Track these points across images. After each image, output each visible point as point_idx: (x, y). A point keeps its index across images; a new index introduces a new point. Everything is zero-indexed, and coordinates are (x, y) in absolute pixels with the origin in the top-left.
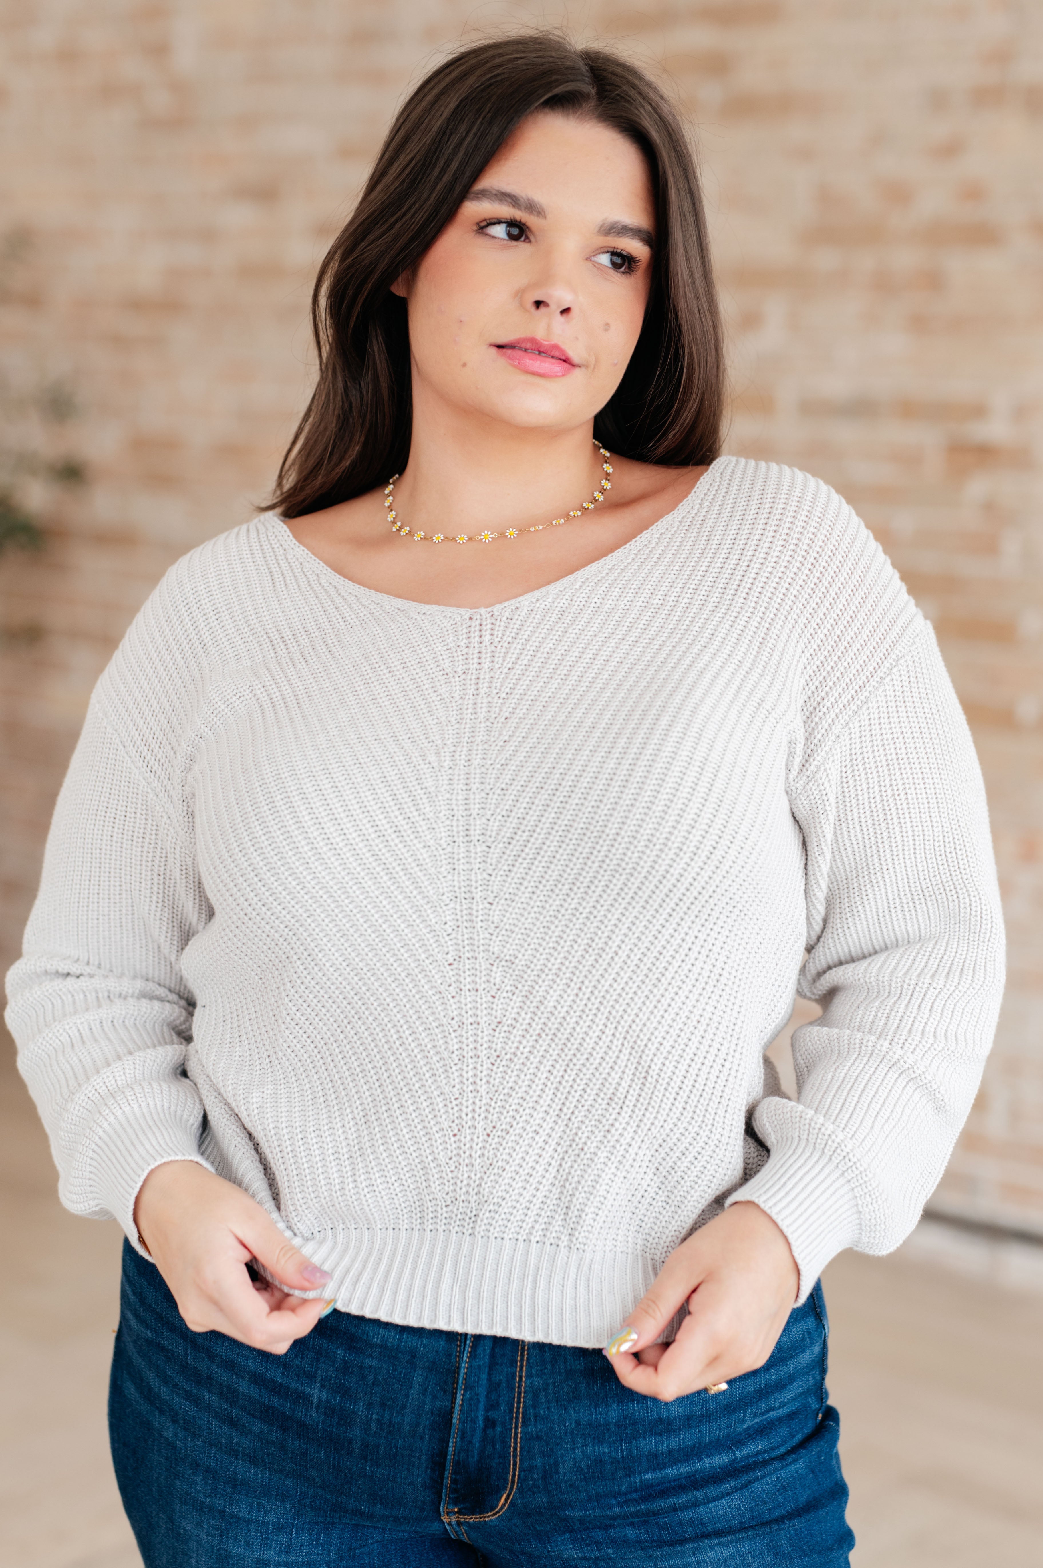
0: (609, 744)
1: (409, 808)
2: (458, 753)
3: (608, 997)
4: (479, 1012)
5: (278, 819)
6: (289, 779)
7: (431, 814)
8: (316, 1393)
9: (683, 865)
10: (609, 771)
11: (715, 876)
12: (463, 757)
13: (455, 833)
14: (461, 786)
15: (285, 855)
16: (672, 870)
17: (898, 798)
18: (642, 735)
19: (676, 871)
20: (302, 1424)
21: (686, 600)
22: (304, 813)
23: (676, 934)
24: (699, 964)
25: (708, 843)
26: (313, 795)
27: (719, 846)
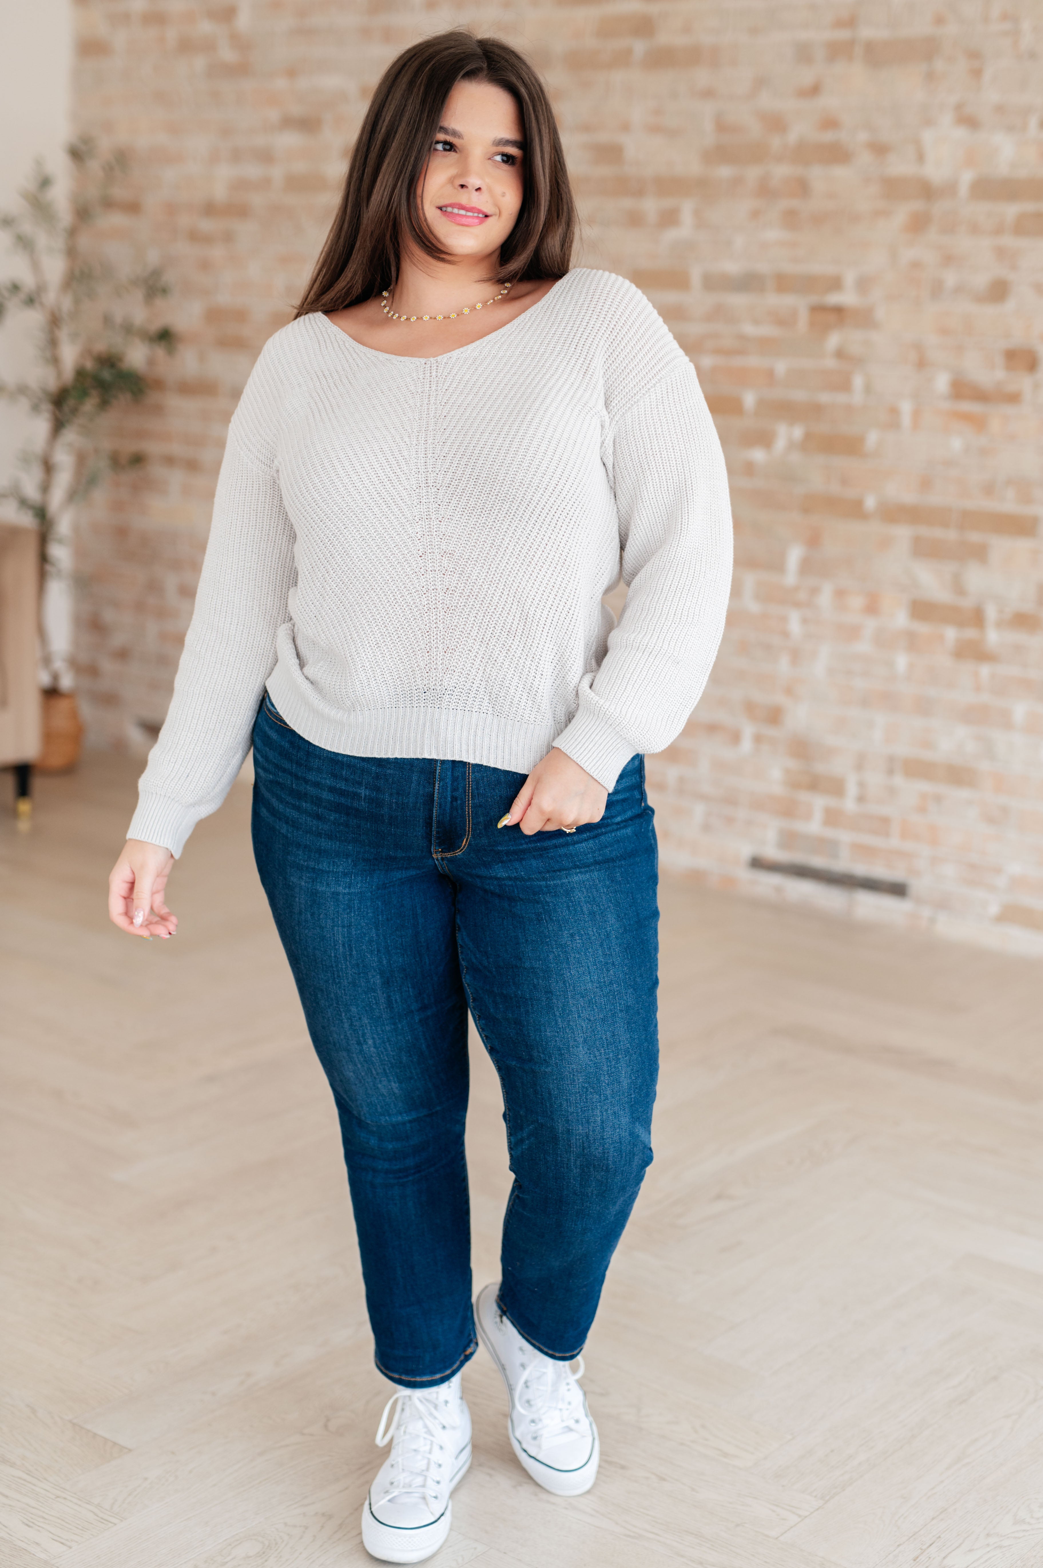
0: (499, 430)
1: (395, 467)
2: (420, 437)
3: (504, 573)
4: (436, 583)
5: (327, 473)
6: (331, 451)
7: (407, 471)
8: (363, 792)
9: (539, 495)
10: (499, 444)
11: (557, 500)
12: (423, 439)
13: (420, 482)
14: (422, 455)
15: (331, 493)
16: (534, 498)
17: (656, 456)
18: (517, 425)
19: (536, 498)
20: (357, 810)
21: (543, 350)
22: (340, 469)
23: (538, 536)
24: (552, 553)
25: (554, 483)
26: (344, 459)
27: (559, 483)
